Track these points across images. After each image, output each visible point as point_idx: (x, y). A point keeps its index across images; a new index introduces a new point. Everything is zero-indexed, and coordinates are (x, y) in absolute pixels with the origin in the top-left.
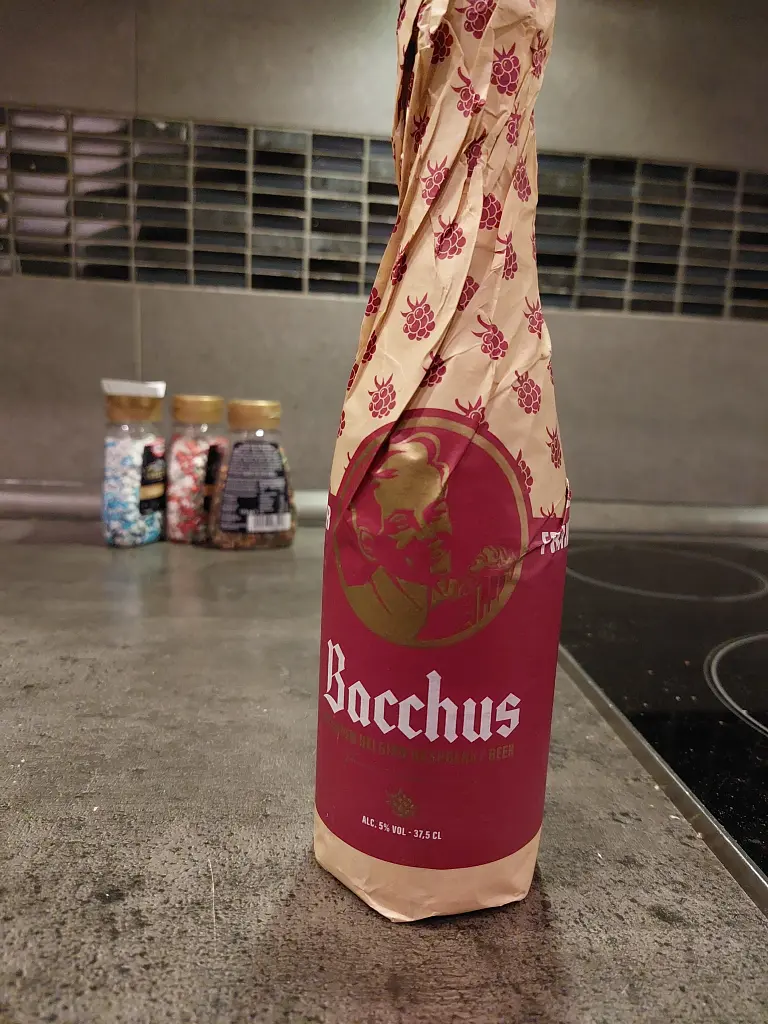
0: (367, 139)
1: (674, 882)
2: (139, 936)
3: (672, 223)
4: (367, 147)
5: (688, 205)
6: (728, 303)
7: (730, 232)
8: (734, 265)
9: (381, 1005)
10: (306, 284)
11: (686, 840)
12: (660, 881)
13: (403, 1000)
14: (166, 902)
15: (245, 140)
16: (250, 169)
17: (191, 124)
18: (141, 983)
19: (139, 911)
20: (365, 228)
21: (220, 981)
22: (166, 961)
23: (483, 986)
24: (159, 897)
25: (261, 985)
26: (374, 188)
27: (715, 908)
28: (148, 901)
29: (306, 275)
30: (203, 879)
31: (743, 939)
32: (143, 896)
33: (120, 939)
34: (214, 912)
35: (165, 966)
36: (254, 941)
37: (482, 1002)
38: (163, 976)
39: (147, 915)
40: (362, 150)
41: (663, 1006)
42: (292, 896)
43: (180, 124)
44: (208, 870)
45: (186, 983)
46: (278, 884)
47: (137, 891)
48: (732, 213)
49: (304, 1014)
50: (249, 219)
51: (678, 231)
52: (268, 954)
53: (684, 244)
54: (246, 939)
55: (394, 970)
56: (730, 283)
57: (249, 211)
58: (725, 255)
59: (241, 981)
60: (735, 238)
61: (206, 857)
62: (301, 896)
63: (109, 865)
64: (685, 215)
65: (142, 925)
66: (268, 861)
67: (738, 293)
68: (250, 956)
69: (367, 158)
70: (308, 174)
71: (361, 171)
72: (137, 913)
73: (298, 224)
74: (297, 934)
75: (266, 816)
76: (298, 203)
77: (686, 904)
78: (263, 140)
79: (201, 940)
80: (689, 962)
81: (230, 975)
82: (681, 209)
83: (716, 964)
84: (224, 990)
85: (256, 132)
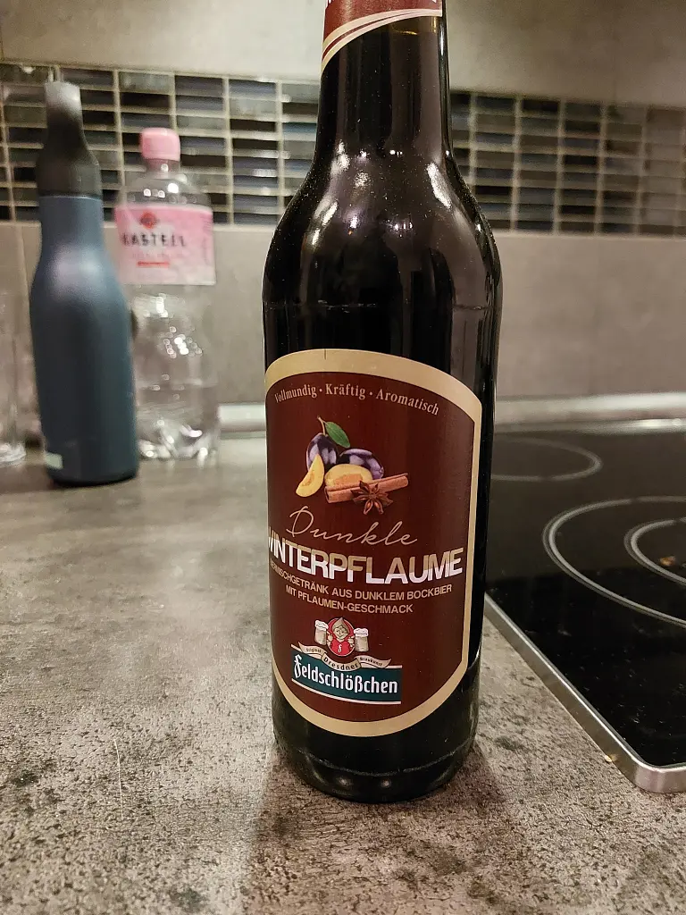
0: (226, 79)
1: (516, 717)
2: (53, 811)
3: (505, 149)
4: (227, 86)
5: (518, 132)
6: (557, 219)
7: (555, 156)
8: (559, 185)
9: (269, 844)
11: (527, 681)
12: (505, 718)
13: (288, 838)
14: (77, 779)
15: (111, 83)
16: (118, 109)
17: (57, 67)
18: (55, 851)
19: (52, 790)
20: (230, 162)
21: (127, 841)
22: (78, 830)
23: (356, 819)
24: (70, 776)
25: (164, 840)
26: (236, 124)
27: (549, 734)
28: (58, 781)
30: (110, 756)
31: (572, 757)
32: (55, 776)
33: (35, 815)
34: (120, 784)
35: (76, 833)
36: (157, 804)
37: (355, 833)
38: (76, 843)
39: (59, 792)
40: (222, 90)
41: (505, 818)
42: (190, 762)
43: (47, 68)
44: (114, 748)
45: (96, 846)
46: (177, 754)
47: (49, 773)
48: (556, 139)
49: (203, 859)
50: (121, 157)
51: (510, 156)
52: (169, 813)
53: (517, 167)
54: (149, 803)
55: (280, 815)
56: (557, 201)
57: (120, 150)
58: (552, 176)
59: (144, 838)
60: (559, 160)
61: (111, 737)
62: (197, 762)
63: (22, 753)
64: (516, 141)
65: (55, 801)
66: (168, 735)
67: (565, 210)
68: (153, 817)
69: (227, 96)
70: (173, 113)
71: (221, 109)
72: (50, 792)
74: (195, 795)
75: (165, 697)
77: (527, 734)
78: (128, 82)
79: (108, 808)
80: (527, 780)
81: (136, 835)
82: (511, 136)
83: (549, 779)
84: (131, 847)
85: (120, 73)
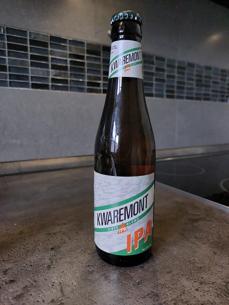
0: (68, 39)
4: (68, 42)
7: (164, 74)
8: (166, 83)
10: (50, 87)
15: (26, 35)
16: (29, 46)
17: (5, 27)
20: (69, 68)
26: (71, 56)
29: (50, 84)
50: (29, 63)
57: (29, 60)
61: (208, 288)
70: (49, 49)
71: (66, 50)
73: (46, 66)
76: (46, 59)
78: (32, 36)
82: (153, 67)
85: (30, 32)
